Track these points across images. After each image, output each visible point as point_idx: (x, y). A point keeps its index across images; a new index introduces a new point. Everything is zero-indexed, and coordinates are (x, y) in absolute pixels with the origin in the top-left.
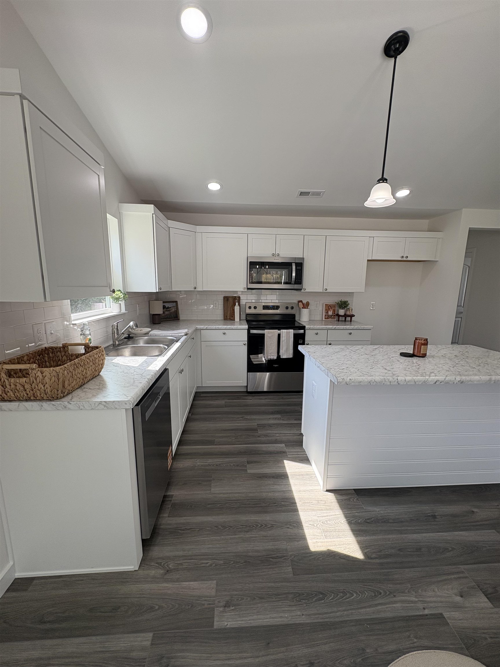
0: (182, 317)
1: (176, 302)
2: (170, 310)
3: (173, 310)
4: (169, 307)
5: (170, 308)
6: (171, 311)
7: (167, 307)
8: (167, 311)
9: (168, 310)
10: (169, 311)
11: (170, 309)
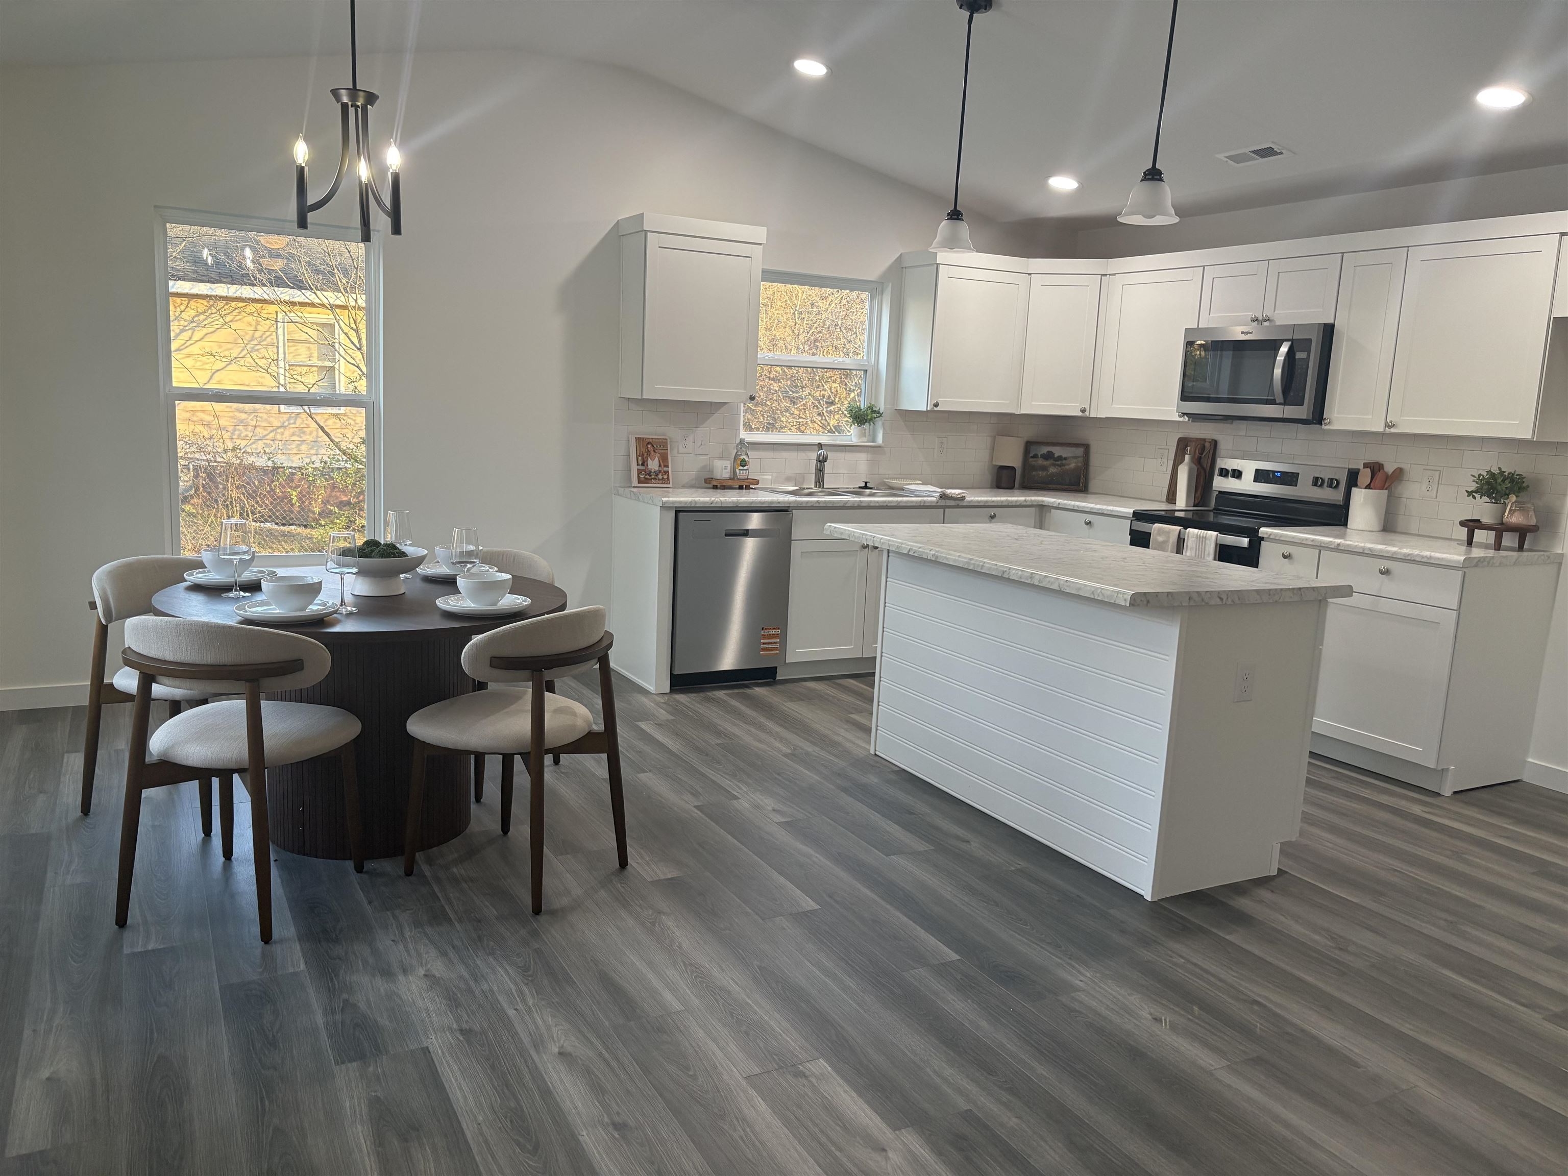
0: (1093, 484)
1: (1087, 447)
2: (1064, 465)
3: (1073, 465)
4: (1064, 456)
5: (1065, 459)
6: (1067, 467)
7: (1056, 456)
8: (1054, 465)
9: (1059, 463)
10: (1060, 466)
11: (1064, 462)
